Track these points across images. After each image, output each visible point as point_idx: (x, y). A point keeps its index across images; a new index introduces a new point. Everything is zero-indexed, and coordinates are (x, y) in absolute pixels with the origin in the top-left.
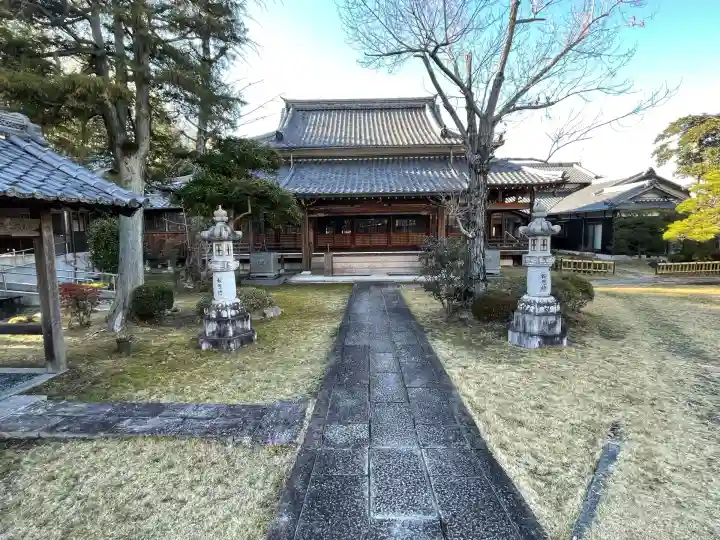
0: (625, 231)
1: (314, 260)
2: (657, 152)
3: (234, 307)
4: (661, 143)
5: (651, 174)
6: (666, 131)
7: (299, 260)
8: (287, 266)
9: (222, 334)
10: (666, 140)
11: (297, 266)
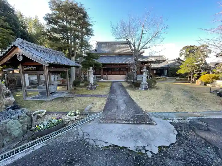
0: (171, 71)
1: (104, 77)
2: (180, 54)
3: (93, 83)
4: (181, 52)
5: (179, 59)
6: (182, 49)
7: (100, 77)
8: (98, 78)
9: (91, 87)
10: (182, 51)
11: (100, 78)
